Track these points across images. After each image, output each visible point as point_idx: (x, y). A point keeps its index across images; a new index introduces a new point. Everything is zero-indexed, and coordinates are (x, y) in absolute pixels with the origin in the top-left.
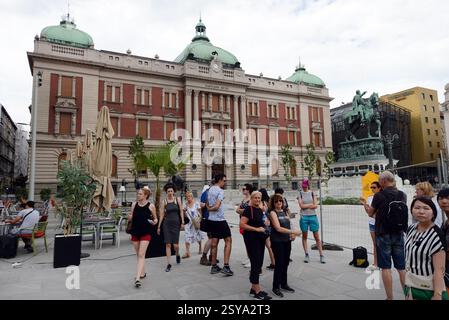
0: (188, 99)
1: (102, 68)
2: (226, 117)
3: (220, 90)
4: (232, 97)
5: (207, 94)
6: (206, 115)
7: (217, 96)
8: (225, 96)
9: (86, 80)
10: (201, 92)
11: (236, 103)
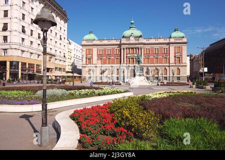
0: (122, 51)
1: (97, 45)
2: (136, 55)
3: (133, 46)
4: (138, 48)
5: (129, 48)
6: (129, 55)
7: (132, 48)
8: (136, 48)
9: (94, 49)
10: (126, 48)
11: (140, 50)
